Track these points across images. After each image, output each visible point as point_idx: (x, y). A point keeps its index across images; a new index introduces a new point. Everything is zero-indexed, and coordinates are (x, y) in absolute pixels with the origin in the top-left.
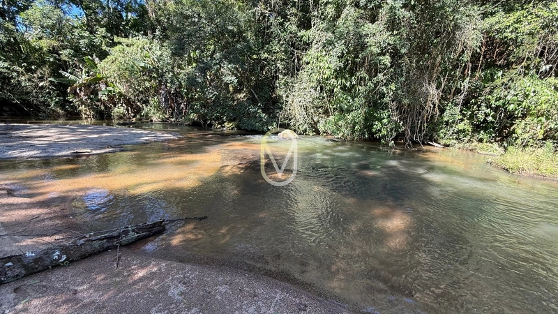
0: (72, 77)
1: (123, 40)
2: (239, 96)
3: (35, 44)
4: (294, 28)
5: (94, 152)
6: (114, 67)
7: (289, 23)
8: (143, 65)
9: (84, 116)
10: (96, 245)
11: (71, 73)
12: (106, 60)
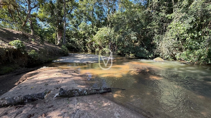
0: (87, 41)
1: (100, 29)
2: (136, 44)
3: (81, 33)
4: (164, 14)
5: (91, 62)
6: (97, 37)
7: (161, 13)
8: (105, 35)
9: (89, 51)
10: (94, 91)
11: (87, 40)
12: (96, 35)
